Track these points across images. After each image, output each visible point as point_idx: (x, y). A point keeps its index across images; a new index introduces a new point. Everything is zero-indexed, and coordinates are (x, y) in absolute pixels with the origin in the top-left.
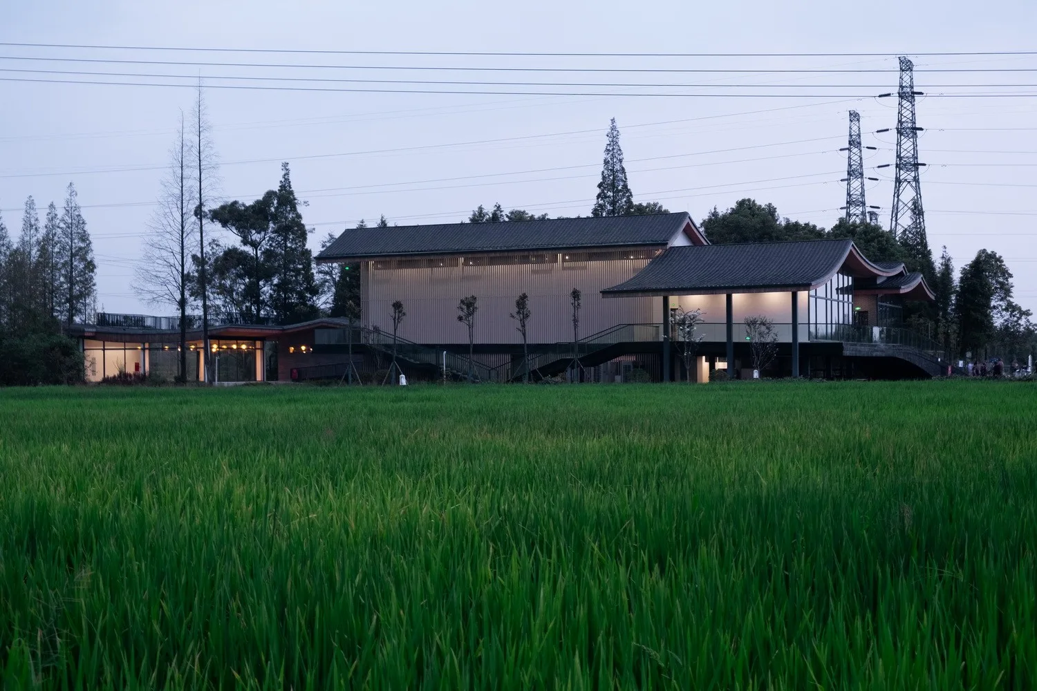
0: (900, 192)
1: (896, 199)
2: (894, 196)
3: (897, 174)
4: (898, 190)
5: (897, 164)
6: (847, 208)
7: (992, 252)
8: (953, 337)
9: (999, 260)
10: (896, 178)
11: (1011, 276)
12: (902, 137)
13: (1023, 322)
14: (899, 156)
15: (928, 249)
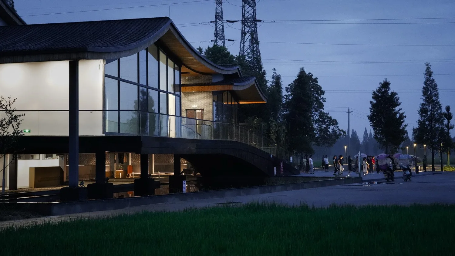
0: (245, 40)
1: (242, 45)
2: (241, 42)
3: (242, 28)
4: (244, 39)
5: (242, 21)
6: (215, 41)
7: (310, 73)
8: (282, 135)
9: (315, 80)
10: (242, 30)
11: (323, 93)
12: (246, 4)
13: (331, 127)
14: (243, 16)
15: (263, 70)
